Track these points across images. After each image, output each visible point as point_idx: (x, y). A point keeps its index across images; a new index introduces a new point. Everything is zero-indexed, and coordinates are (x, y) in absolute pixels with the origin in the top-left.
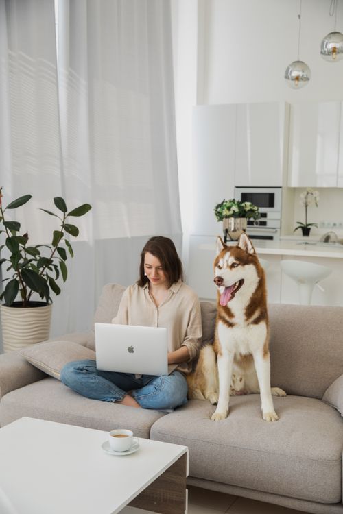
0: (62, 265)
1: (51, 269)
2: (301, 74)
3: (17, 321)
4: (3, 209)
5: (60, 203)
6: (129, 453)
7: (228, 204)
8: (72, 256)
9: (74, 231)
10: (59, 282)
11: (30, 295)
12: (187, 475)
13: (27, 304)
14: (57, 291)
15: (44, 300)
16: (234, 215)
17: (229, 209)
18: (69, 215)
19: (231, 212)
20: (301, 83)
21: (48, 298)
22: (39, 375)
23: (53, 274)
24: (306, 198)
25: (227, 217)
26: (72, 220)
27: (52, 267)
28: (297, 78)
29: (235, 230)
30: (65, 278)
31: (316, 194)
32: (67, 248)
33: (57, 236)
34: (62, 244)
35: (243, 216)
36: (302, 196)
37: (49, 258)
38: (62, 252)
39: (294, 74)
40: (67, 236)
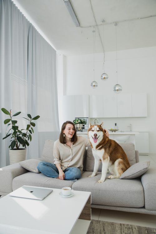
0: (30, 135)
1: (26, 137)
2: (95, 84)
3: (14, 154)
4: (11, 116)
5: (29, 116)
6: (70, 196)
7: (77, 120)
8: (33, 132)
9: (34, 125)
10: (29, 141)
11: (19, 146)
12: (91, 203)
13: (18, 149)
14: (28, 145)
15: (24, 148)
16: (79, 123)
17: (78, 121)
18: (33, 119)
19: (78, 122)
20: (95, 87)
21: (25, 147)
22: (26, 171)
23: (27, 139)
24: (95, 121)
25: (77, 124)
26: (33, 121)
27: (27, 136)
28: (94, 86)
29: (79, 128)
30: (31, 140)
31: (98, 119)
32: (32, 130)
33: (28, 126)
34: (30, 129)
35: (82, 123)
36: (94, 120)
37: (26, 133)
38: (30, 131)
39: (93, 84)
40: (31, 126)
